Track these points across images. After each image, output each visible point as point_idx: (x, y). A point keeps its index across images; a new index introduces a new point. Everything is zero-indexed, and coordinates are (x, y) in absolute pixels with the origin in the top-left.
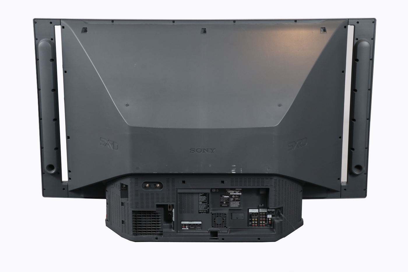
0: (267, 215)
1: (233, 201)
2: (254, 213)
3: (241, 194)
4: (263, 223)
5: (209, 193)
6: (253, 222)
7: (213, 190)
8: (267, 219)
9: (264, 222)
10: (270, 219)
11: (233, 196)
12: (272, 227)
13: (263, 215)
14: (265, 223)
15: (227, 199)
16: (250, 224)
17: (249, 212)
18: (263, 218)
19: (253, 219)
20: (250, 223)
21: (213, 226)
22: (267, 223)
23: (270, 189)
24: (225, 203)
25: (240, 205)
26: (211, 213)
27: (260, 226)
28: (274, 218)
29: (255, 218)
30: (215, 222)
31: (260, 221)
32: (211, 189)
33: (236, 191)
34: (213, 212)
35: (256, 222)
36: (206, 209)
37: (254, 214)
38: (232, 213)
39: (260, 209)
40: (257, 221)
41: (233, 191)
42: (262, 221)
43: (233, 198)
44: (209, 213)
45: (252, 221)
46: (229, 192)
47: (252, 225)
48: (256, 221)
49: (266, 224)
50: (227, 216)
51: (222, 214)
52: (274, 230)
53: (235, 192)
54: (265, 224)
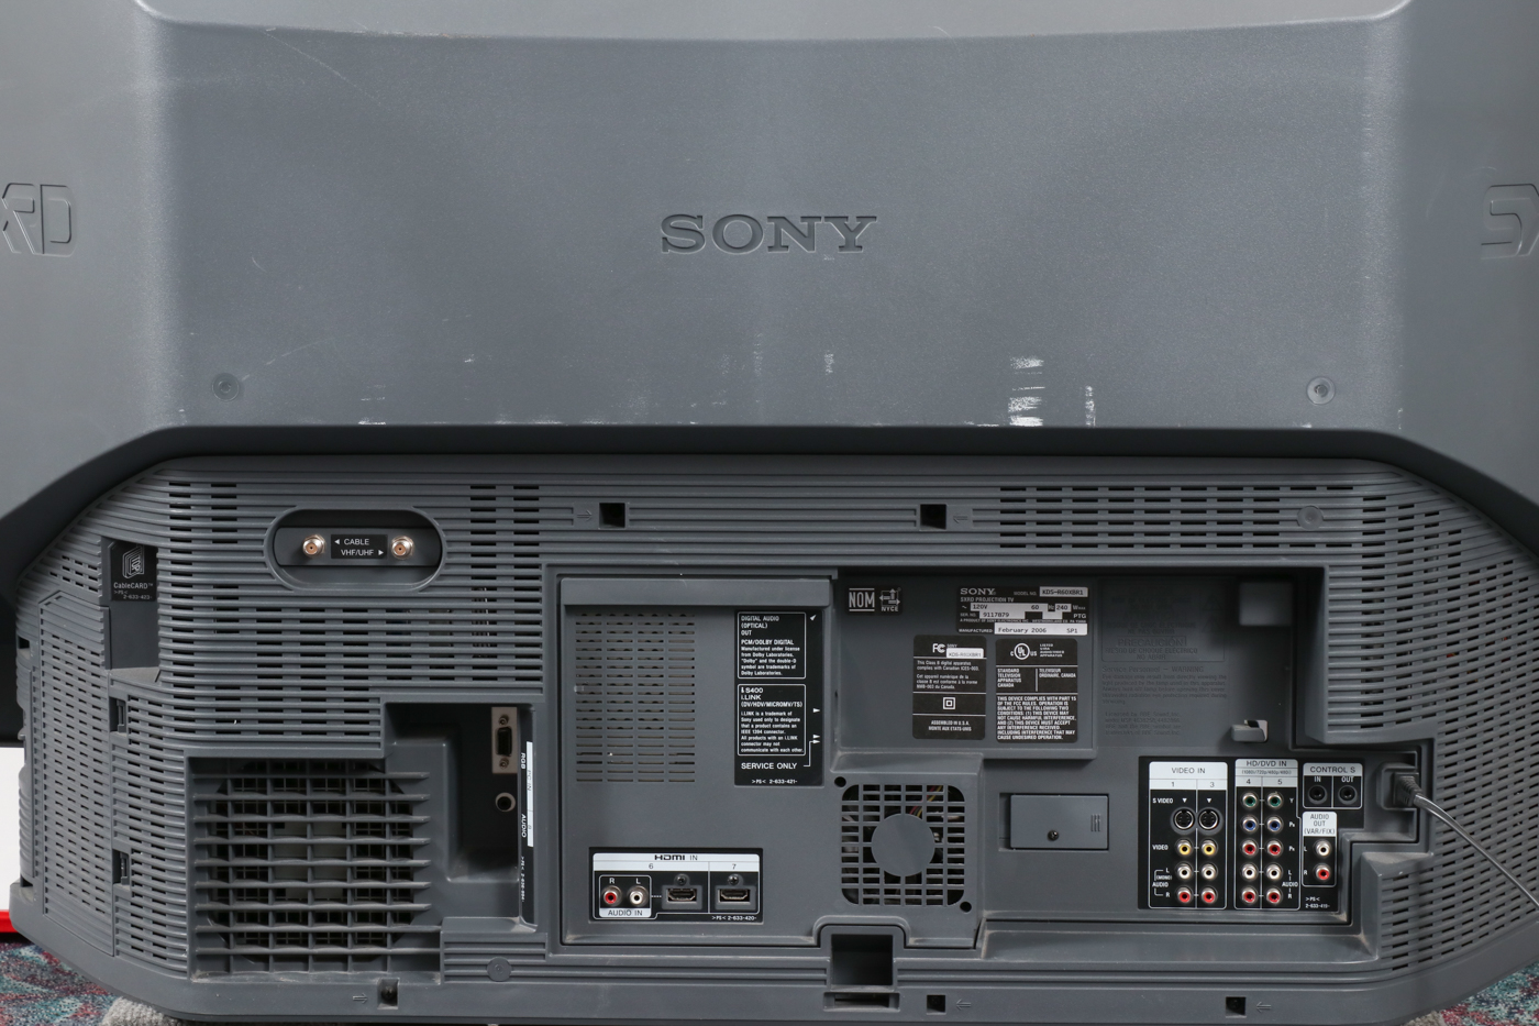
0: (1302, 811)
1: (1017, 688)
2: (1190, 794)
3: (1081, 629)
4: (1268, 883)
5: (818, 611)
6: (1185, 872)
7: (852, 599)
8: (1303, 849)
9: (1274, 872)
10: (1323, 849)
11: (1020, 652)
12: (1343, 917)
13: (1268, 812)
14: (1285, 878)
15: (972, 675)
16: (1160, 890)
17: (1154, 785)
18: (1268, 836)
19: (1185, 849)
20: (1161, 881)
21: (850, 896)
22: (1295, 879)
23: (1329, 573)
24: (949, 703)
25: (1073, 725)
26: (840, 781)
27: (1241, 904)
28: (1357, 835)
29: (1202, 838)
30: (868, 856)
31: (1242, 860)
32: (835, 575)
33: (1043, 608)
34: (857, 776)
35: (1209, 873)
36: (798, 744)
37: (1191, 803)
38: (1007, 797)
39: (1240, 764)
40: (1217, 860)
41: (1020, 610)
42: (1255, 861)
43: (1015, 661)
44: (820, 782)
45: (1173, 859)
46: (988, 610)
47: (1174, 895)
48: (1203, 860)
49: (1295, 890)
50: (969, 803)
51: (930, 788)
52: (1362, 937)
53: (1032, 617)
54: (1285, 891)
